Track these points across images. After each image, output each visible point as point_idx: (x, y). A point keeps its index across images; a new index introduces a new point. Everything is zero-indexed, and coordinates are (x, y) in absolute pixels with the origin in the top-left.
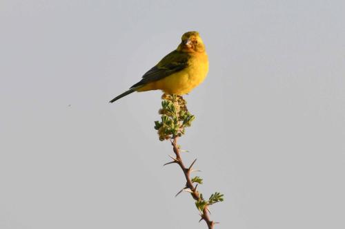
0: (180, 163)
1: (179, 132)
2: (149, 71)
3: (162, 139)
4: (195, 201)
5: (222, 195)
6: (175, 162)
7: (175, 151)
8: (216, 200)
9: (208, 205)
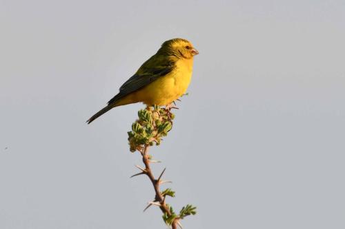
0: (149, 174)
1: (150, 141)
2: (129, 81)
3: (133, 149)
4: (163, 214)
5: (195, 208)
6: (144, 173)
7: (145, 161)
8: (188, 214)
9: (178, 218)
